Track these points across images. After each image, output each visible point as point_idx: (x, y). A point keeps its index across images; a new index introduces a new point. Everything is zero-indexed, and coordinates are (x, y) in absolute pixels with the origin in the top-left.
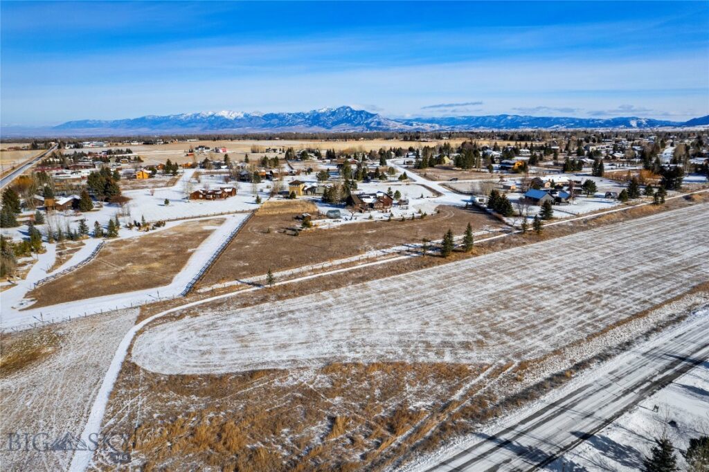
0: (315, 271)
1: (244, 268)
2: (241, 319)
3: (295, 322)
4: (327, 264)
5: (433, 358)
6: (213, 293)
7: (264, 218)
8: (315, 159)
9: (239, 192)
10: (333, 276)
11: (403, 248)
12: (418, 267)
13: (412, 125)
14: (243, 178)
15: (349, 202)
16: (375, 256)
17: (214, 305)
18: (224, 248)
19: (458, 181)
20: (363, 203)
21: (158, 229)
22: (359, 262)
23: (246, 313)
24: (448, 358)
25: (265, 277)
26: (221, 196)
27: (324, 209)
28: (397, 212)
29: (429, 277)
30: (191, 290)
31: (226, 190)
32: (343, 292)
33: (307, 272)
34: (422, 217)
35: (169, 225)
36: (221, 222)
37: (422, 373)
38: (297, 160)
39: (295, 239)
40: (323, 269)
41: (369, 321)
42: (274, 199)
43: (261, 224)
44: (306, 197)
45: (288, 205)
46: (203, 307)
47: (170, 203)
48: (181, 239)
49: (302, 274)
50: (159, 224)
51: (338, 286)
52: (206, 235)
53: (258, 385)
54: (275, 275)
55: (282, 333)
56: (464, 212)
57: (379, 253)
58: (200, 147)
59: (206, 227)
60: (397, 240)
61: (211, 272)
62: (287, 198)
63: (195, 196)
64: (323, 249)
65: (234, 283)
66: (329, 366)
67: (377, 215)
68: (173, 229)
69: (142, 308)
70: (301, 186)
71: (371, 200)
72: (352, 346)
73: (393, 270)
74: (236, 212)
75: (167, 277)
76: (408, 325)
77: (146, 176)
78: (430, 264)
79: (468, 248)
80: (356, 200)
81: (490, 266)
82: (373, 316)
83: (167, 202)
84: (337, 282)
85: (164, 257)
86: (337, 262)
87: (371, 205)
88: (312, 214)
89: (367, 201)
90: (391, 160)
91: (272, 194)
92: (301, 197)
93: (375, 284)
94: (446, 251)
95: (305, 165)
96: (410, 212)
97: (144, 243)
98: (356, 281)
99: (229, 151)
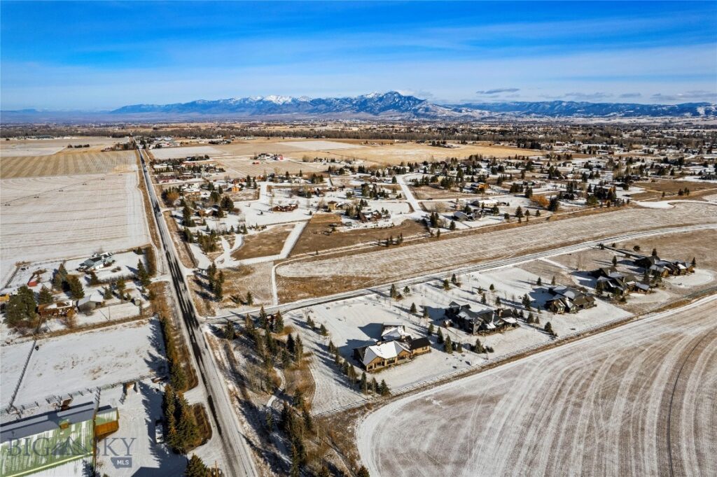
0: (334, 251)
1: (307, 249)
3: (325, 266)
4: (339, 249)
5: (363, 276)
6: (297, 257)
7: (316, 225)
8: (350, 173)
9: (299, 206)
10: (341, 253)
11: (374, 242)
12: (375, 250)
13: (460, 111)
14: (301, 194)
15: (359, 217)
16: (361, 245)
17: (298, 261)
18: (298, 240)
19: (433, 200)
20: (365, 218)
21: (265, 230)
22: (352, 247)
23: (309, 264)
24: (367, 276)
25: (315, 252)
26: (290, 210)
27: (344, 220)
28: (381, 223)
29: (375, 254)
30: (289, 256)
31: (293, 206)
32: (343, 259)
33: (331, 251)
34: (391, 227)
35: (269, 228)
36: (293, 227)
37: (358, 278)
38: (336, 174)
39: (328, 237)
40: (338, 250)
41: (348, 267)
42: (319, 212)
43: (312, 228)
44: (337, 211)
45: (327, 217)
46: (295, 261)
47: (264, 213)
48: (277, 236)
49: (329, 252)
50: (264, 227)
51: (341, 256)
52: (288, 234)
53: (314, 280)
54: (319, 252)
55: (320, 269)
56: (416, 224)
57: (363, 244)
58: (262, 154)
59: (287, 230)
60: (373, 238)
61: (294, 250)
62: (326, 211)
63: (276, 209)
64: (339, 242)
65: (304, 254)
66: (333, 277)
67: (370, 225)
68: (271, 230)
69: (274, 261)
70: (335, 204)
71: (369, 216)
72: (341, 273)
73: (364, 251)
74: (300, 221)
75: (278, 251)
76: (360, 268)
77: (238, 189)
78: (380, 249)
79: (398, 244)
80: (361, 216)
81: (403, 251)
82: (350, 266)
83: (262, 213)
84: (342, 255)
85: (273, 244)
86: (344, 248)
87: (369, 219)
88: (338, 223)
89: (368, 216)
90: (403, 176)
91: (318, 208)
92: (334, 211)
93: (356, 256)
94: (388, 244)
95: (342, 180)
96: (388, 223)
97: (261, 236)
98: (349, 255)
99: (285, 159)
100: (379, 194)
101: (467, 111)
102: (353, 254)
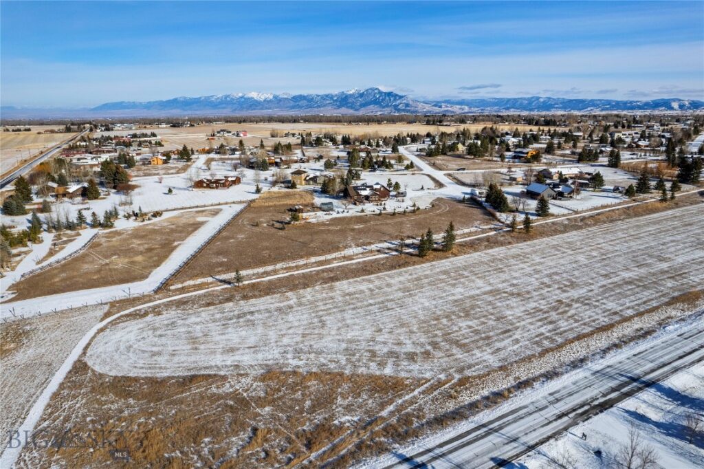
0: (288, 269)
1: (221, 264)
2: (200, 320)
3: (252, 324)
4: (302, 262)
5: (374, 369)
6: (183, 290)
7: (261, 210)
8: (330, 144)
9: (243, 180)
10: (304, 276)
11: (386, 245)
12: (392, 267)
13: (440, 107)
14: (251, 166)
15: (347, 194)
16: (355, 253)
17: (180, 304)
18: (209, 242)
19: (466, 171)
20: (359, 195)
21: (155, 220)
22: (335, 260)
23: (206, 314)
24: (388, 371)
25: (233, 275)
26: (224, 185)
27: (319, 200)
28: (391, 205)
29: (398, 278)
30: (163, 287)
31: (230, 179)
32: (308, 294)
33: (279, 271)
34: (414, 212)
35: (166, 215)
36: (216, 213)
38: (312, 146)
39: (281, 233)
40: (297, 268)
41: (323, 325)
42: (276, 189)
44: (308, 187)
45: (287, 196)
46: (168, 306)
47: (174, 191)
48: (172, 231)
49: (275, 272)
50: (156, 214)
51: (305, 286)
52: (196, 226)
54: (243, 273)
55: (234, 336)
56: (461, 206)
57: (360, 250)
58: (222, 131)
59: (200, 219)
60: (381, 236)
61: (188, 269)
62: (288, 187)
63: (199, 184)
64: (305, 244)
65: (210, 280)
66: (270, 374)
67: (370, 208)
68: (167, 220)
69: (112, 304)
70: (303, 176)
71: (366, 192)
72: (298, 353)
73: (366, 270)
74: (234, 203)
75: (145, 272)
76: (360, 331)
77: (160, 162)
78: (406, 264)
79: (447, 248)
80: (352, 192)
81: (465, 268)
82: (329, 320)
83: (170, 191)
84: (307, 281)
85: (150, 250)
86: (313, 260)
87: (367, 198)
88: (306, 206)
89: (364, 193)
90: (405, 147)
91: (274, 183)
92: (301, 187)
93: (343, 286)
94: (424, 250)
95: (318, 152)
96: (406, 205)
97: (137, 234)
98: (325, 281)
99: (249, 135)
100: (376, 163)
101: (447, 107)
102: (335, 279)
